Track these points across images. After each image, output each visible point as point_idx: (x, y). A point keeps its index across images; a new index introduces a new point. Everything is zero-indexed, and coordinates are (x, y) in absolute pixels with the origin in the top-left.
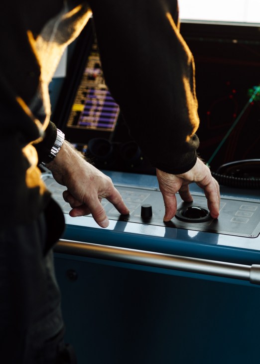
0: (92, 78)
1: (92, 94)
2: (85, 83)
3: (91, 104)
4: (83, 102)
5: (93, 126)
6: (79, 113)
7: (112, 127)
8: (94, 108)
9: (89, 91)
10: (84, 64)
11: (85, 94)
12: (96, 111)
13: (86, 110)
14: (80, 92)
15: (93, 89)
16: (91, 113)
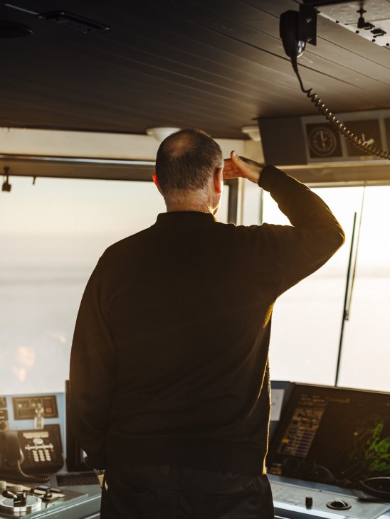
0: (296, 422)
1: (295, 433)
2: (291, 426)
3: (293, 439)
4: (288, 438)
5: (293, 453)
6: (285, 444)
7: (305, 454)
8: (295, 441)
9: (293, 431)
10: (292, 414)
11: (290, 432)
12: (296, 444)
13: (290, 442)
14: (287, 431)
15: (296, 429)
16: (293, 445)
